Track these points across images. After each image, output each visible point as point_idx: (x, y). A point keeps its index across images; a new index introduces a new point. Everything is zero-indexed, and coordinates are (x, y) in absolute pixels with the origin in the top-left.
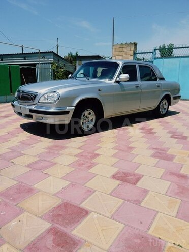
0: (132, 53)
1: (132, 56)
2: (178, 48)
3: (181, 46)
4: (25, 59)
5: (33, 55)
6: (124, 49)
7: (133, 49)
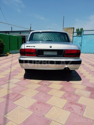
0: (72, 32)
1: (72, 34)
2: (93, 30)
3: (92, 30)
4: (20, 34)
5: (25, 32)
6: (69, 30)
7: (73, 30)
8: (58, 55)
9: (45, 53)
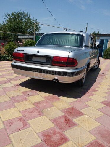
8: (47, 63)
9: (34, 59)
